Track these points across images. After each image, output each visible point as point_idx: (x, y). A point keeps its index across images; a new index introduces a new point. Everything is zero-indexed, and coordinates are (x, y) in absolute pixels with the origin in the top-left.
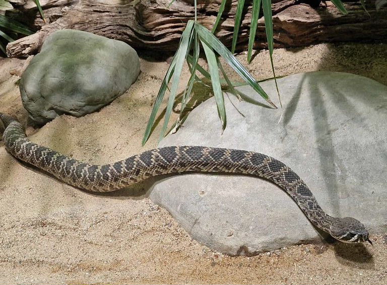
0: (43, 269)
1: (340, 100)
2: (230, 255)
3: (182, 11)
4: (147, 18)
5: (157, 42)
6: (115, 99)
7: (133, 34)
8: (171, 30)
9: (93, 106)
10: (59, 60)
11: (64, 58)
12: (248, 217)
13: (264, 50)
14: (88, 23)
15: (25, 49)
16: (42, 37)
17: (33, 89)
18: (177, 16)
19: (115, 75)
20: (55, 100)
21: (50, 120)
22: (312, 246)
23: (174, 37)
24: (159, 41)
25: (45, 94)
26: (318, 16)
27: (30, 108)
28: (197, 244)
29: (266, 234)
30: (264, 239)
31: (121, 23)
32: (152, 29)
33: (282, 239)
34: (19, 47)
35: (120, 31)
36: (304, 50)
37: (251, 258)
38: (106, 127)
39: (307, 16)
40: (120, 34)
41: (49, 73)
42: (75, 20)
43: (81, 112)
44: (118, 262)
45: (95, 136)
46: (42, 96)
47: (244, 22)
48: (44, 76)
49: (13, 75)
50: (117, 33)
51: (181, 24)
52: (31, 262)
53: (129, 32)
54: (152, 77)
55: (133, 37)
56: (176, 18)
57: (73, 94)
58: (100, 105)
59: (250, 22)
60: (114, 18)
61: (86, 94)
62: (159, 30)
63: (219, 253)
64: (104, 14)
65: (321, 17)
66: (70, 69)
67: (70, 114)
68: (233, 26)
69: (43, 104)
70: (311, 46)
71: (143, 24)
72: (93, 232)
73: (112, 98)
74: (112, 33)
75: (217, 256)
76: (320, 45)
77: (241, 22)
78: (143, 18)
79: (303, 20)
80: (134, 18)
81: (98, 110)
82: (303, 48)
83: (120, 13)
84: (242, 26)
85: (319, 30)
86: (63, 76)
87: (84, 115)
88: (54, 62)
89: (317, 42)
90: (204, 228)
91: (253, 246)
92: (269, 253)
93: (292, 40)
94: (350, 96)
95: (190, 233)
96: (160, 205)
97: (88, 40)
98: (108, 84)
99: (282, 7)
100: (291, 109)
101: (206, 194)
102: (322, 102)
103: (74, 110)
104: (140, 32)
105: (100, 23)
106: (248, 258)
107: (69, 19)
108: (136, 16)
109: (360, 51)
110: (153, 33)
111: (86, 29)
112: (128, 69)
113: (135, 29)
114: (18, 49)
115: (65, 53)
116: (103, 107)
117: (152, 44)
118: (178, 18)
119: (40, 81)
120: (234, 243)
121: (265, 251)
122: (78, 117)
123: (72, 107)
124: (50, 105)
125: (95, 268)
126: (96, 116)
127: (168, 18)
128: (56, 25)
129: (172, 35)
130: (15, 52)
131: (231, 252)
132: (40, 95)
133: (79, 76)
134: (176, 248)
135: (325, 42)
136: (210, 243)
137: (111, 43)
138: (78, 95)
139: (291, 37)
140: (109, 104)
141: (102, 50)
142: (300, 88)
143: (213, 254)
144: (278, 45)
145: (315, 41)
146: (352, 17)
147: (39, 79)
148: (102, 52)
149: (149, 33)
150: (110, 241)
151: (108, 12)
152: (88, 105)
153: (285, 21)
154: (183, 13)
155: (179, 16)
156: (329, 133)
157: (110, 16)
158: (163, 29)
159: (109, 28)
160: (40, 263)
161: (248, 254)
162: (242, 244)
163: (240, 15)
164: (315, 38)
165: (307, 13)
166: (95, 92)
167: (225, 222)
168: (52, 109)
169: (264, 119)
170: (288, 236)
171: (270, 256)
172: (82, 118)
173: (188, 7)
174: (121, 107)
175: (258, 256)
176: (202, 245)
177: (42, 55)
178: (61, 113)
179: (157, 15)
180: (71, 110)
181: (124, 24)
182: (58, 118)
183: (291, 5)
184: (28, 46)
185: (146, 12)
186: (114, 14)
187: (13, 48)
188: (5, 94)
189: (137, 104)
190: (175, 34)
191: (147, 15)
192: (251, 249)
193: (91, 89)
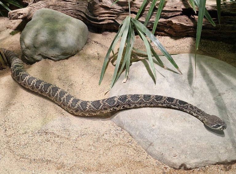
0: (51, 166)
1: (219, 75)
2: (174, 168)
3: (115, 8)
4: (96, 10)
5: (99, 23)
6: (77, 53)
7: (85, 17)
8: (108, 18)
9: (65, 56)
10: (46, 27)
11: (48, 26)
12: (186, 146)
13: (158, 36)
14: (58, 6)
15: (20, 16)
16: (31, 10)
17: (29, 42)
18: (112, 11)
19: (78, 40)
20: (43, 50)
21: (38, 61)
22: (222, 166)
23: (109, 22)
24: (101, 23)
25: (36, 46)
26: (192, 23)
27: (26, 53)
28: (152, 159)
29: (197, 158)
30: (196, 160)
31: (78, 9)
32: (98, 16)
33: (206, 161)
34: (17, 14)
35: (77, 13)
36: (180, 39)
37: (188, 171)
38: (73, 69)
39: (187, 22)
40: (76, 15)
41: (40, 33)
42: (50, 3)
43: (58, 59)
44: (100, 165)
45: (67, 74)
46: (35, 47)
47: (151, 20)
48: (36, 35)
49: (8, 28)
50: (75, 14)
51: (114, 15)
52: (42, 161)
53: (83, 15)
54: (95, 42)
55: (85, 18)
56: (112, 12)
57: (54, 48)
58: (69, 56)
59: (154, 20)
60: (74, 6)
61: (62, 49)
62: (102, 17)
63: (167, 166)
64: (68, 3)
65: (194, 24)
66: (53, 33)
67: (51, 59)
68: (144, 21)
69: (35, 52)
70: (185, 38)
71: (93, 12)
72: (80, 142)
73: (76, 52)
74: (72, 14)
75: (166, 168)
76: (189, 38)
77: (149, 20)
78: (93, 9)
79: (185, 24)
80: (87, 8)
81: (67, 59)
82: (180, 38)
83: (78, 3)
84: (149, 22)
85: (191, 30)
86: (48, 37)
87: (59, 60)
88: (42, 28)
89: (188, 36)
90: (157, 149)
91: (190, 164)
92: (198, 169)
93: (175, 33)
94: (224, 73)
95: (146, 150)
96: (123, 128)
97: (62, 17)
98: (74, 45)
99: (173, 15)
100: (190, 76)
101: (156, 127)
102: (208, 75)
103: (54, 57)
104: (90, 16)
105: (66, 7)
106: (186, 171)
107: (47, 3)
108: (88, 7)
109: (210, 44)
110: (98, 18)
111: (57, 9)
112: (83, 36)
113: (87, 14)
114: (16, 15)
115: (48, 23)
116: (70, 57)
117: (96, 24)
118: (113, 12)
119: (33, 38)
120: (178, 161)
121: (196, 168)
122: (55, 61)
123: (53, 56)
124: (39, 53)
125: (86, 169)
126: (66, 62)
127: (107, 11)
128: (39, 4)
129: (108, 21)
130: (14, 17)
131: (175, 167)
132: (33, 46)
133: (58, 38)
134: (138, 159)
135: (192, 37)
136: (161, 159)
137: (75, 20)
138: (57, 49)
139: (175, 32)
140: (73, 55)
141: (70, 24)
142: (191, 64)
143: (163, 166)
144: (166, 34)
145: (187, 35)
146: (210, 26)
147: (33, 37)
148: (70, 25)
149: (95, 18)
150: (93, 149)
151: (71, 2)
152: (62, 55)
153: (175, 24)
154: (116, 10)
155: (114, 11)
156: (220, 95)
157: (72, 4)
158: (103, 16)
159: (70, 11)
160: (48, 161)
161: (186, 169)
162: (182, 162)
163: (150, 16)
164: (187, 34)
165: (187, 21)
166: (67, 49)
167: (171, 148)
168: (40, 55)
169: (177, 80)
170: (210, 159)
171: (199, 171)
172: (58, 62)
173: (119, 6)
174: (80, 58)
175: (192, 170)
176: (156, 159)
177: (34, 22)
178: (45, 58)
179: (102, 9)
180: (52, 57)
181: (80, 10)
182: (43, 60)
183: (178, 15)
184: (22, 14)
185: (96, 6)
186: (74, 3)
187: (13, 14)
188: (4, 39)
189: (89, 58)
190: (110, 20)
191: (96, 7)
192: (188, 166)
193: (65, 46)
